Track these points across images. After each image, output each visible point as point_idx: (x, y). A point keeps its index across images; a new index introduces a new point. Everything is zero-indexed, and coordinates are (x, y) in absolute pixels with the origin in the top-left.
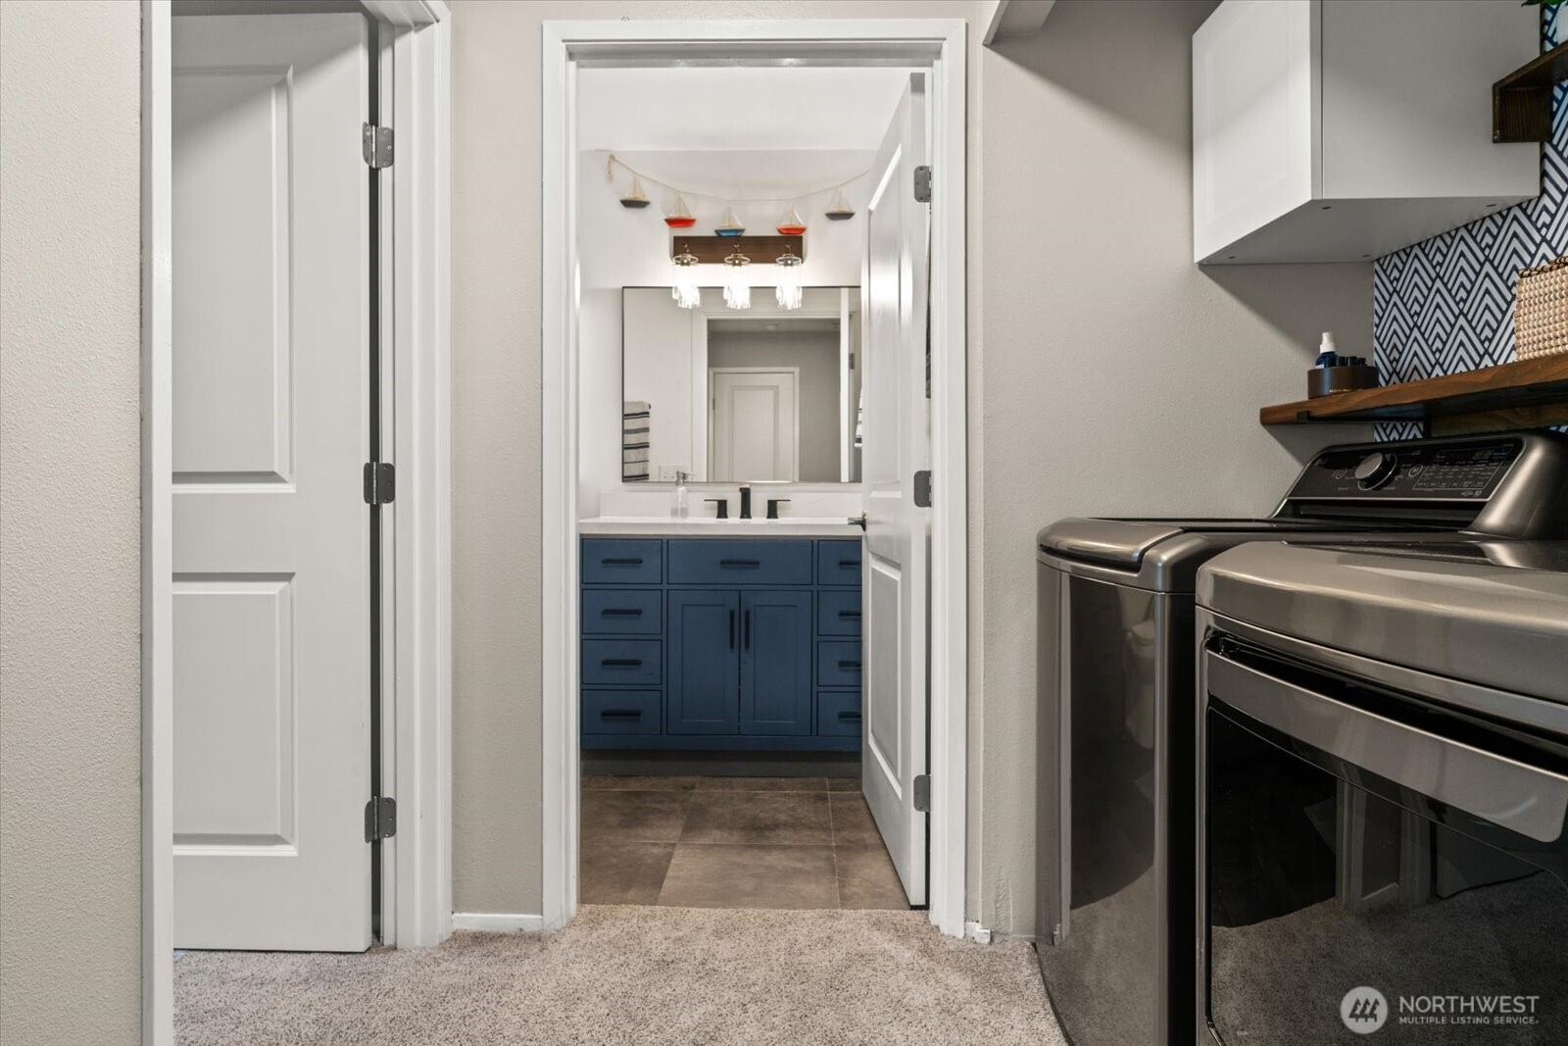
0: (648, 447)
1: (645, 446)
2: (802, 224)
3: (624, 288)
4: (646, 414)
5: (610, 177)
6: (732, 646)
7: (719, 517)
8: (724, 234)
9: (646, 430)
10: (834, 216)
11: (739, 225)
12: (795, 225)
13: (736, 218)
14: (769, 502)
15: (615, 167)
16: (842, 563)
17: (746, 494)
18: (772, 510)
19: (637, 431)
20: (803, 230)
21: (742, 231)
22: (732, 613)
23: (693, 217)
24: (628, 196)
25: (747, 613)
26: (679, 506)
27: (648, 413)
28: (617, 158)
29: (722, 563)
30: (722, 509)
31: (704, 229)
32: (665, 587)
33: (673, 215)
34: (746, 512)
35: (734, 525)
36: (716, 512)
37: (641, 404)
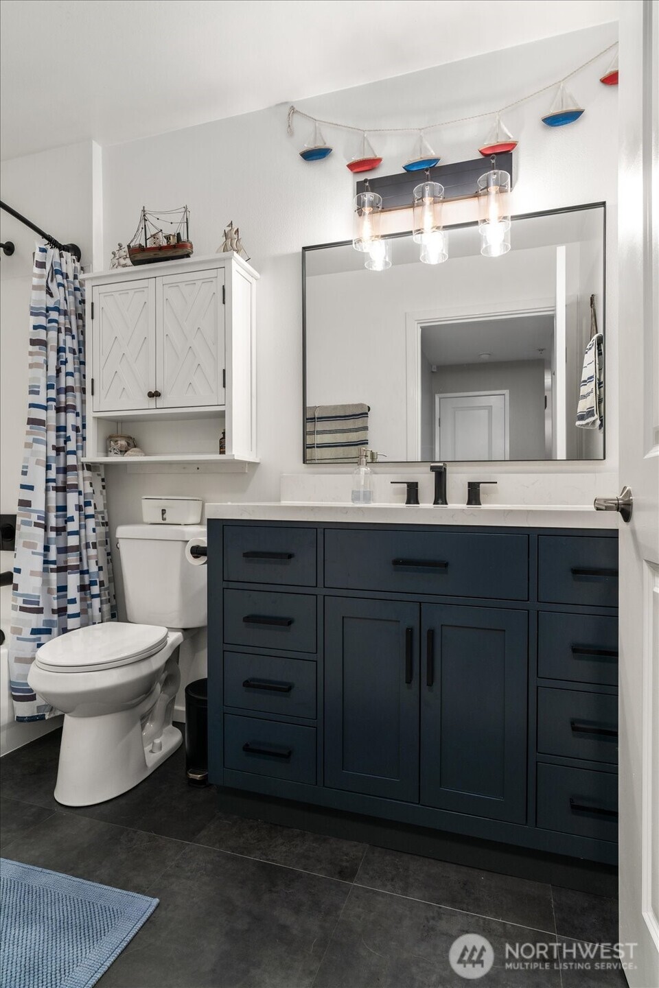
0: (367, 443)
1: (365, 443)
2: (513, 139)
3: (305, 249)
4: (364, 415)
5: (290, 132)
6: (409, 681)
7: (408, 502)
8: (415, 169)
9: (366, 428)
10: (554, 121)
11: (432, 154)
12: (502, 140)
13: (429, 147)
14: (470, 484)
15: (296, 119)
16: (576, 572)
17: (440, 476)
18: (474, 494)
19: (357, 430)
20: (513, 145)
21: (437, 160)
22: (410, 632)
23: (378, 156)
24: (308, 146)
25: (431, 633)
26: (362, 490)
27: (367, 414)
28: (297, 109)
29: (396, 562)
30: (412, 493)
31: (391, 167)
32: (320, 591)
33: (356, 158)
34: (441, 496)
35: (426, 512)
36: (405, 497)
37: (361, 405)
